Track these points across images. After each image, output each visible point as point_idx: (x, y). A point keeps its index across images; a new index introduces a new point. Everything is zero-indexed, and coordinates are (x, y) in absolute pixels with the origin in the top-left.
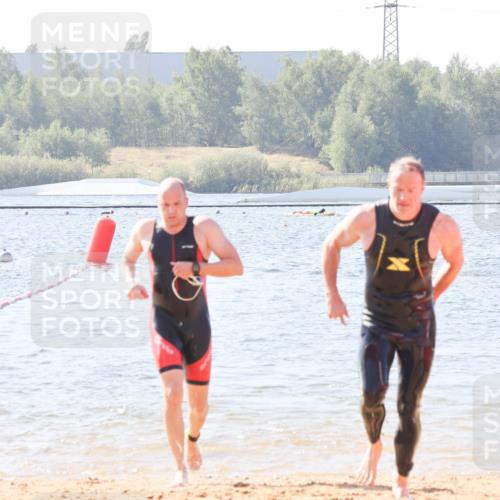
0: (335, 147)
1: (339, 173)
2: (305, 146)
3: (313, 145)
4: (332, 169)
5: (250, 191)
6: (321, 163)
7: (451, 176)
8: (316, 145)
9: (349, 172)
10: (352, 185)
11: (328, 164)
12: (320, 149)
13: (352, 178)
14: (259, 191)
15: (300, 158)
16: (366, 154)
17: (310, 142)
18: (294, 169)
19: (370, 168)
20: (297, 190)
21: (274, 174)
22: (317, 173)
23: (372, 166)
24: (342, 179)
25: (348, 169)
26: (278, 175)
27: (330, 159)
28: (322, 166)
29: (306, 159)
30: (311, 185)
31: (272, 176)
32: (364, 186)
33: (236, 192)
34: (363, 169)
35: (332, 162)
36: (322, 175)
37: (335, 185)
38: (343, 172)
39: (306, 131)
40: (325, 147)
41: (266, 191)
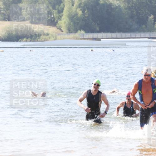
0: (64, 22)
1: (66, 33)
2: (50, 21)
3: (54, 20)
4: (62, 31)
5: (26, 41)
6: (58, 29)
7: (114, 35)
8: (55, 21)
9: (70, 33)
10: (71, 39)
11: (61, 29)
12: (57, 22)
13: (72, 35)
14: (30, 41)
15: (48, 27)
16: (77, 25)
17: (52, 20)
18: (46, 32)
19: (79, 31)
20: (47, 40)
21: (37, 33)
22: (56, 33)
23: (80, 30)
24: (67, 36)
25: (70, 31)
26: (39, 34)
27: (61, 27)
28: (58, 30)
29: (51, 27)
30: (54, 38)
31: (36, 35)
32: (76, 39)
33: (20, 41)
34: (76, 32)
35: (62, 28)
36: (58, 34)
37: (64, 39)
38: (67, 33)
39: (51, 15)
40: (59, 22)
41: (34, 41)
